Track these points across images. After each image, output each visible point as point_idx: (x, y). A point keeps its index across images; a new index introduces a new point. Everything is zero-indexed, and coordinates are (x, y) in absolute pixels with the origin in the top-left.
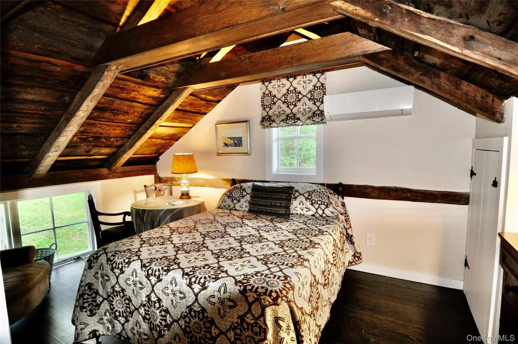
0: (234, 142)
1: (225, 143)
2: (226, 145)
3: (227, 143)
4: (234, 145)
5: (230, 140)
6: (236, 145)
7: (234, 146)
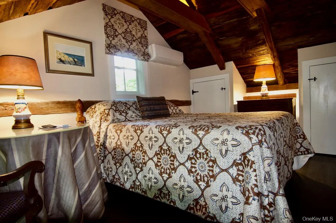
0: (74, 60)
1: (60, 59)
2: (61, 61)
3: (63, 59)
4: (74, 63)
5: (67, 57)
6: (76, 63)
7: (74, 65)
